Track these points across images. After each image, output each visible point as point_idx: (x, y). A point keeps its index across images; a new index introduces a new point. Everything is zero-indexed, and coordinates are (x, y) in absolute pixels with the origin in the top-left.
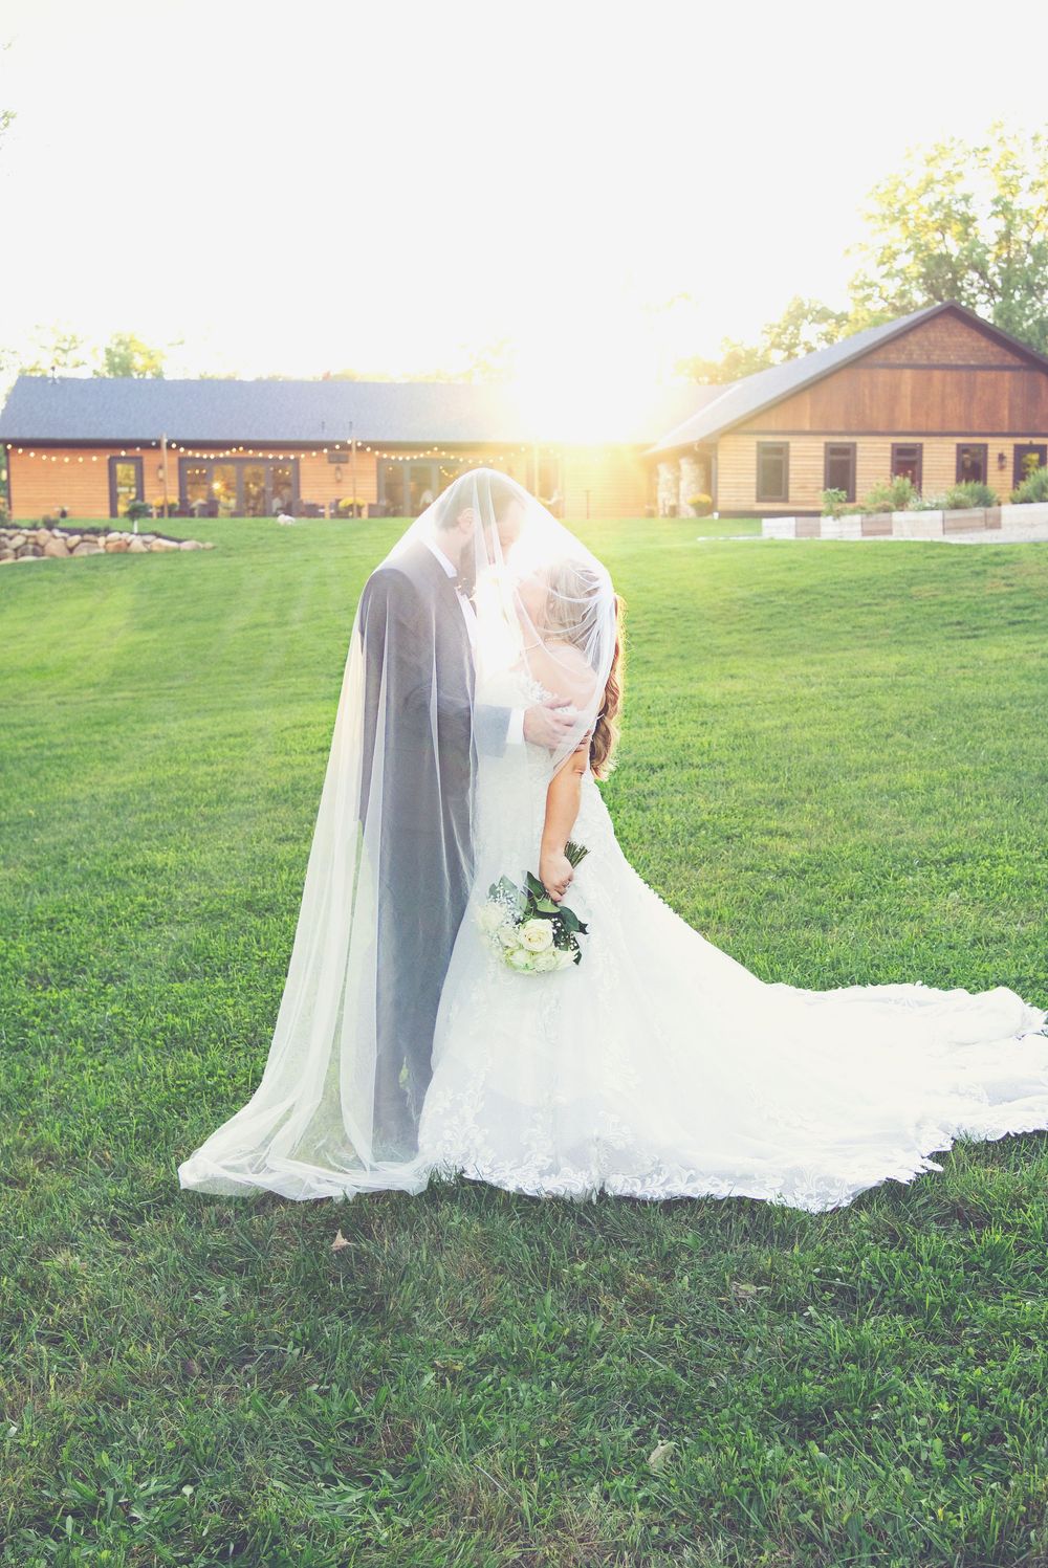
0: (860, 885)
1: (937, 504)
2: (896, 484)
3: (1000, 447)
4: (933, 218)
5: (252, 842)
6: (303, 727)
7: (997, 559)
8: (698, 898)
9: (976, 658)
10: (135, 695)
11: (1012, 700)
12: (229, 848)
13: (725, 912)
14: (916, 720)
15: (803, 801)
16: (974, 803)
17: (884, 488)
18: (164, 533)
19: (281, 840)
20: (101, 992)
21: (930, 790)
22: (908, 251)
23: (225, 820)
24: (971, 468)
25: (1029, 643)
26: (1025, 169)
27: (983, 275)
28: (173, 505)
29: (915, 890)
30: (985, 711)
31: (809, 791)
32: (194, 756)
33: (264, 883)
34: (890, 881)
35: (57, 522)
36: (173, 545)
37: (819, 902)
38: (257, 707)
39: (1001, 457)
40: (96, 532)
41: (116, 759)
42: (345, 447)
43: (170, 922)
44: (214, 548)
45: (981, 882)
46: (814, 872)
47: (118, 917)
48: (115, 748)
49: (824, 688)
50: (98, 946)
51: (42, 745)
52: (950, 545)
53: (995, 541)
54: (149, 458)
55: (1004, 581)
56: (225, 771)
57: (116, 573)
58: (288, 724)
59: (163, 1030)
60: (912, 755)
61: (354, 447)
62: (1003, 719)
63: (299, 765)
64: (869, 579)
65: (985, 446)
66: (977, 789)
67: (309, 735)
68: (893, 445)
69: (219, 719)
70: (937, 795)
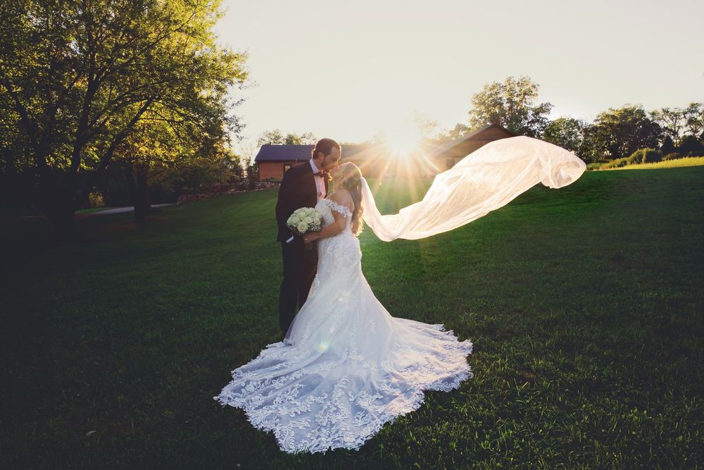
4: (492, 104)
22: (486, 112)
26: (516, 91)
27: (505, 118)
35: (269, 180)
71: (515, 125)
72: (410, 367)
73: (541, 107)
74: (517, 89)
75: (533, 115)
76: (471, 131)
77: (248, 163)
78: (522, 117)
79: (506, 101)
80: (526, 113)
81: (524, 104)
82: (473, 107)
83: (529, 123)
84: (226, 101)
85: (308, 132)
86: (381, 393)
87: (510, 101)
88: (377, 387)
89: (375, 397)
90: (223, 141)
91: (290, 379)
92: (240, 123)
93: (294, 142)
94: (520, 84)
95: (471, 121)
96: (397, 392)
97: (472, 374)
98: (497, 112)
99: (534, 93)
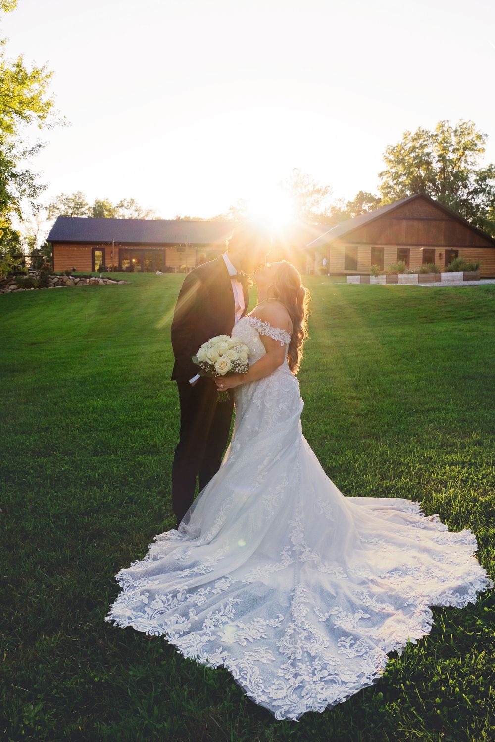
0: (391, 420)
1: (416, 271)
2: (399, 263)
3: (441, 251)
4: (414, 162)
5: (134, 398)
6: (160, 352)
7: (440, 293)
8: (322, 425)
9: (433, 330)
10: (95, 339)
11: (449, 346)
12: (124, 400)
13: (334, 431)
14: (410, 354)
15: (366, 385)
16: (437, 387)
17: (395, 265)
18: (112, 278)
19: (146, 397)
20: (62, 459)
21: (418, 381)
22: (405, 175)
23: (124, 389)
24: (428, 258)
25: (454, 325)
26: (452, 143)
27: (434, 185)
28: (116, 267)
29: (414, 423)
30: (438, 351)
31: (368, 381)
32: (115, 363)
33: (137, 415)
34: (404, 419)
35: (71, 273)
36: (115, 282)
37: (373, 427)
38: (143, 345)
39: (440, 255)
40: (86, 277)
41: (85, 364)
42: (184, 245)
43: (96, 430)
44: (131, 284)
45: (443, 420)
46: (371, 415)
47: (74, 427)
48: (85, 359)
49: (373, 341)
50: (64, 439)
51: (57, 358)
52: (422, 287)
53: (439, 286)
54: (107, 249)
55: (443, 301)
56: (127, 369)
57: (93, 293)
58: (154, 351)
59: (85, 477)
60: (409, 367)
61: (187, 245)
62: (446, 354)
63: (157, 367)
64: (390, 299)
65: (434, 250)
66: (437, 381)
67: (162, 355)
68: (398, 249)
69: (127, 349)
70: (421, 383)
71: (449, 196)
72: (395, 570)
73: (489, 170)
74: (454, 140)
75: (476, 181)
76: (381, 204)
77: (32, 244)
78: (460, 184)
79: (437, 158)
80: (467, 178)
81: (463, 165)
82: (384, 166)
83: (469, 193)
84: (12, 147)
85: (128, 199)
86: (366, 610)
87: (442, 158)
88: (358, 602)
89: (358, 615)
90: (9, 210)
91: (215, 591)
92: (37, 182)
93: (106, 213)
94: (459, 133)
95: (383, 188)
96: (390, 609)
97: (491, 581)
98: (423, 175)
99: (479, 146)
